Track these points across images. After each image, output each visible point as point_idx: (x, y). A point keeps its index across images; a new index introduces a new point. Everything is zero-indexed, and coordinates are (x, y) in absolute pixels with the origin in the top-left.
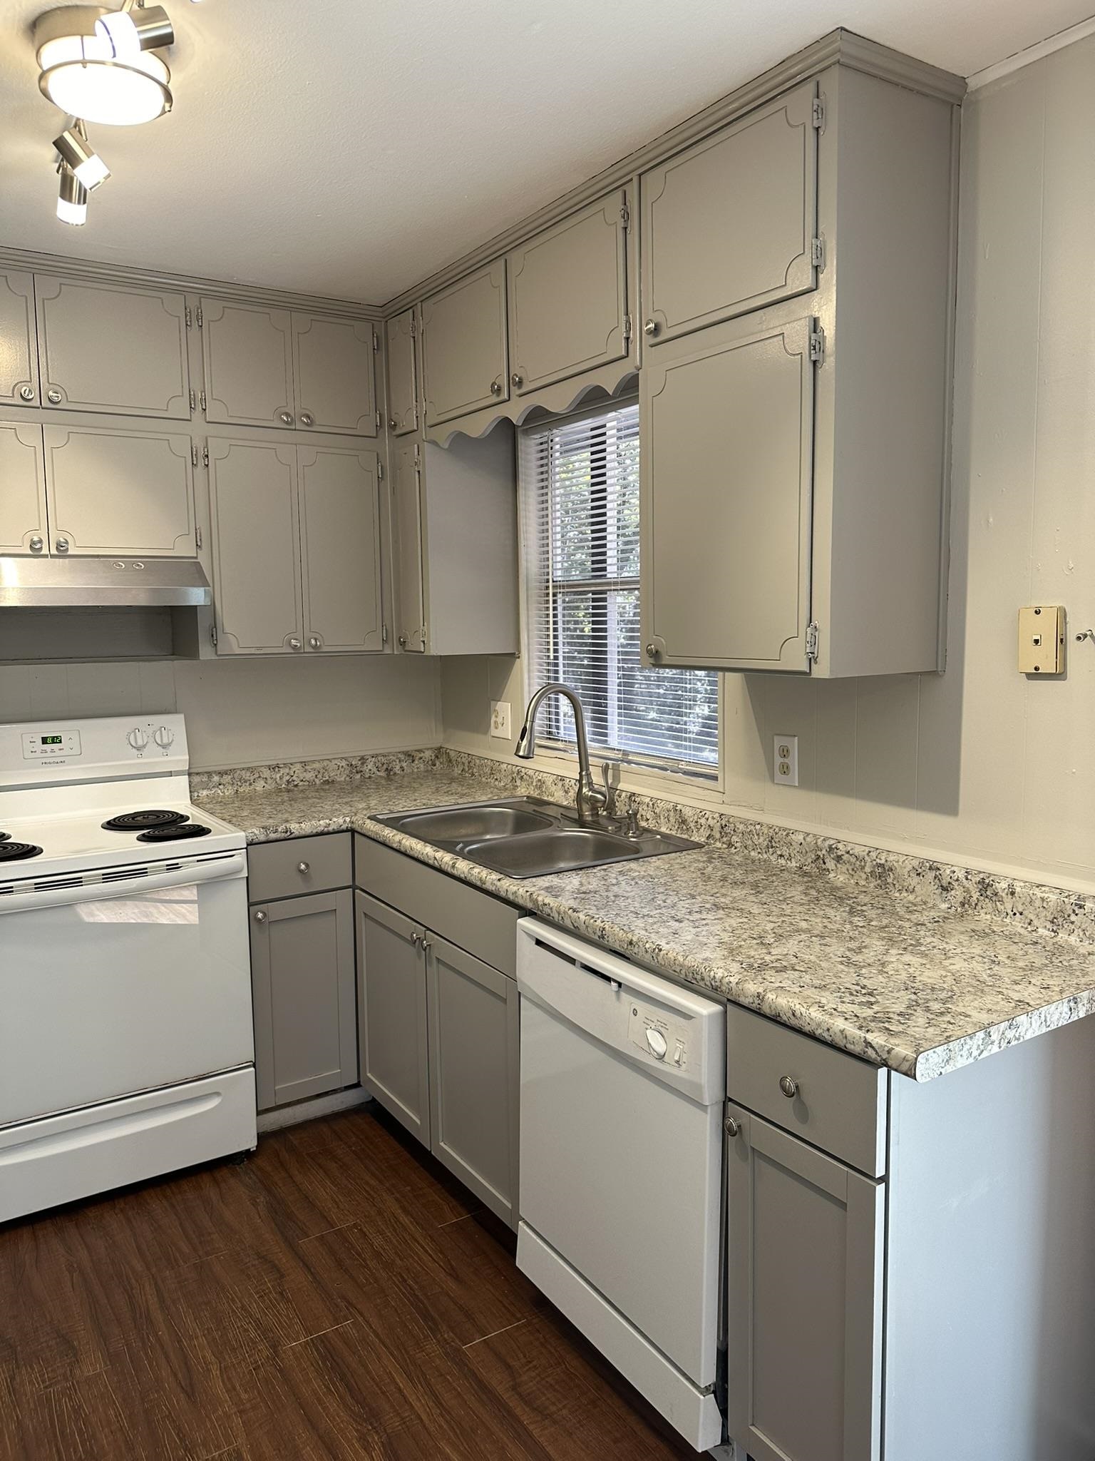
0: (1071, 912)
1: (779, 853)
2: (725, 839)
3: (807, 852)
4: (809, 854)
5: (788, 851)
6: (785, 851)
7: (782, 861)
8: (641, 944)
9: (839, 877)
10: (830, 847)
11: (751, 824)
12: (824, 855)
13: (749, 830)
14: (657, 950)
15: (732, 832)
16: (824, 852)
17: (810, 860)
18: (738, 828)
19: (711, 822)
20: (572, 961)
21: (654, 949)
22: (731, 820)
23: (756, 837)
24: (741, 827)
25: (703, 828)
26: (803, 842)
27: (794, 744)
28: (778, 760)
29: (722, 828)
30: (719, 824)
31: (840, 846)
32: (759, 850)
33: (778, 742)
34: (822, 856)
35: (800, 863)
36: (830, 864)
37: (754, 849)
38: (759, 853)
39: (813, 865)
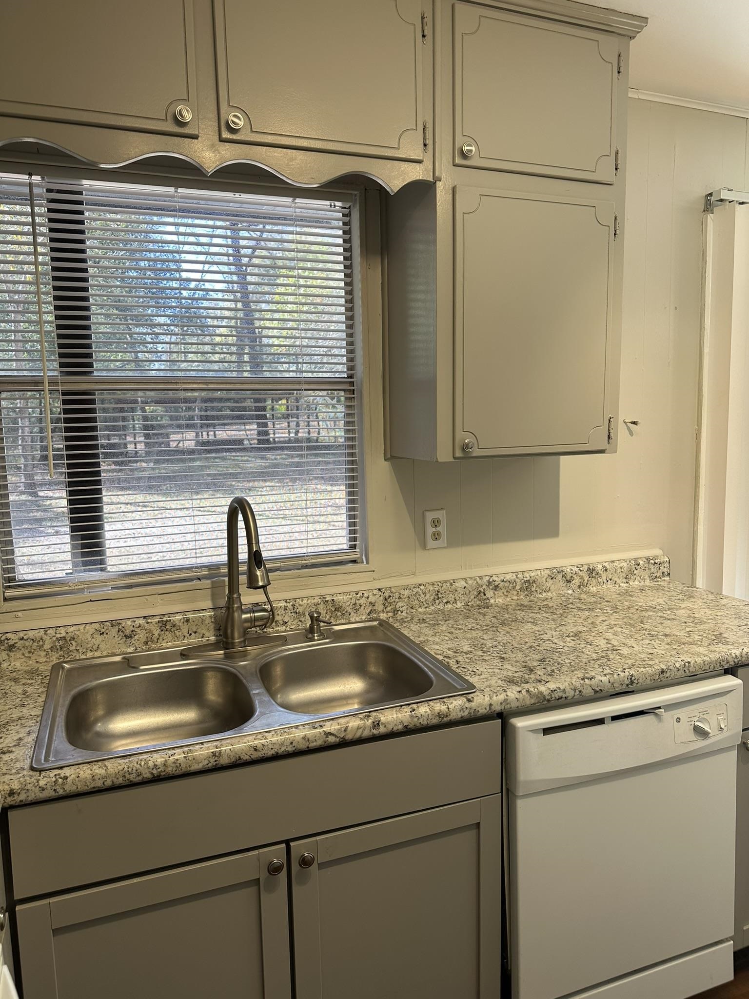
0: (634, 569)
1: (445, 601)
2: (389, 609)
3: (470, 592)
4: (472, 593)
5: (453, 597)
6: (451, 598)
7: (449, 606)
8: (671, 667)
9: (498, 600)
10: (489, 582)
11: (414, 587)
12: (484, 589)
13: (414, 593)
14: (687, 664)
15: (397, 600)
16: (484, 587)
17: (472, 597)
18: (404, 595)
19: (372, 599)
20: (600, 722)
21: (685, 664)
22: (393, 590)
23: (423, 596)
24: (407, 593)
25: (362, 607)
26: (466, 585)
27: (441, 515)
28: (430, 530)
29: (386, 599)
30: (382, 598)
31: (494, 578)
32: (426, 605)
33: (430, 516)
34: (482, 591)
35: (464, 602)
36: (490, 593)
37: (420, 607)
38: (426, 607)
39: (476, 599)
